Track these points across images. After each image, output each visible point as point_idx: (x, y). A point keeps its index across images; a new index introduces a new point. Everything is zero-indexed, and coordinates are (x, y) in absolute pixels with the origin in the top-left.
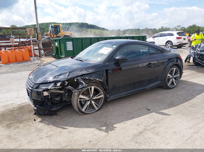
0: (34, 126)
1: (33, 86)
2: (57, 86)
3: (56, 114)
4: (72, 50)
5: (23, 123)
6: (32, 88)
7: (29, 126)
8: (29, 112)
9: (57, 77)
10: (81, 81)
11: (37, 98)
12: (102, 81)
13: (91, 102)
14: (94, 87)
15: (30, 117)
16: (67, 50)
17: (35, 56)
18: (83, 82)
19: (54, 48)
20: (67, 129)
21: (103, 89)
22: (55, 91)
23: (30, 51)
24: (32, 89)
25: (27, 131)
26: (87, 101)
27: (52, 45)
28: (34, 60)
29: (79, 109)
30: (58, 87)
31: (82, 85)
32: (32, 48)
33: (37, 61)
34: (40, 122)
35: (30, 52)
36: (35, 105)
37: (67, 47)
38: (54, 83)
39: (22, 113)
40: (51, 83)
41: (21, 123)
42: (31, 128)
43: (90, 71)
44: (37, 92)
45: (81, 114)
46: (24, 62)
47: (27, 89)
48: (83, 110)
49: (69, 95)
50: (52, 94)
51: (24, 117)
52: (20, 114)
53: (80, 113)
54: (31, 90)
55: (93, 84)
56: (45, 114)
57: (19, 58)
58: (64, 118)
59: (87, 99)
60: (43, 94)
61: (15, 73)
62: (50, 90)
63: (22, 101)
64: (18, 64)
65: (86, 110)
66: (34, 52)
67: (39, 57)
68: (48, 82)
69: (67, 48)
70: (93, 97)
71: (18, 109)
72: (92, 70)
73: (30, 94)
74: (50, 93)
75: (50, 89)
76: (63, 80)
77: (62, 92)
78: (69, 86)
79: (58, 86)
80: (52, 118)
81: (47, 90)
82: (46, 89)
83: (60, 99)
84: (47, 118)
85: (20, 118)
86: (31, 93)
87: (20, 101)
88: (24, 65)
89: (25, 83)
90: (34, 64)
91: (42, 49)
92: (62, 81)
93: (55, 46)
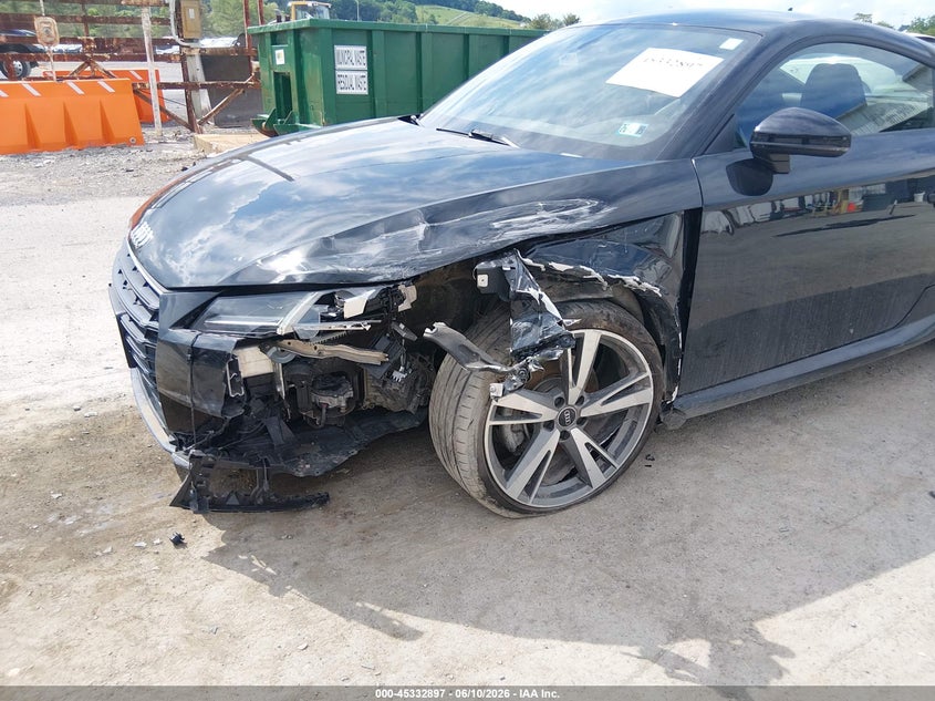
0: (178, 592)
1: (164, 300)
2: (341, 318)
3: (323, 501)
4: (366, 92)
5: (93, 566)
6: (155, 315)
7: (140, 588)
8: (142, 469)
9: (339, 244)
10: (532, 292)
11: (193, 394)
12: (657, 291)
13: (565, 435)
14: (602, 338)
15: (143, 510)
16: (339, 91)
17: (164, 123)
18: (546, 299)
19: (268, 80)
20: (415, 635)
21: (655, 350)
22: (319, 347)
23: (140, 94)
24: (155, 324)
25: (127, 634)
26: (543, 432)
27: (255, 64)
28: (162, 142)
29: (487, 480)
30: (349, 327)
31: (535, 322)
32: (152, 77)
33: (177, 146)
34: (220, 556)
35: (141, 100)
36: (176, 435)
37: (338, 73)
38: (319, 294)
39: (93, 478)
40: (292, 288)
41: (82, 557)
42: (156, 611)
43: (586, 216)
44: (196, 353)
45: (498, 511)
46: (109, 149)
47: (119, 318)
48: (514, 488)
49: (417, 380)
50: (301, 370)
51: (108, 513)
52: (76, 486)
53: (489, 506)
54: (149, 333)
55: (595, 310)
56: (251, 504)
57: (88, 127)
58: (383, 539)
59: (546, 413)
60: (234, 366)
61: (61, 206)
62: (286, 342)
63: (92, 382)
64: (78, 160)
65: (529, 489)
66: (161, 98)
67: (187, 126)
68: (276, 281)
69: (338, 79)
70: (580, 400)
71: (66, 438)
72: (594, 210)
73: (142, 355)
74: (288, 358)
75: (292, 336)
76: (387, 273)
77: (371, 357)
78: (439, 325)
79: (346, 316)
80: (298, 533)
81: (265, 340)
82: (258, 335)
83: (349, 401)
84: (263, 528)
85: (74, 517)
86: (147, 350)
87: (80, 382)
88: (112, 167)
89: (107, 274)
90: (164, 162)
91: (203, 86)
92: (380, 278)
93: (270, 69)
